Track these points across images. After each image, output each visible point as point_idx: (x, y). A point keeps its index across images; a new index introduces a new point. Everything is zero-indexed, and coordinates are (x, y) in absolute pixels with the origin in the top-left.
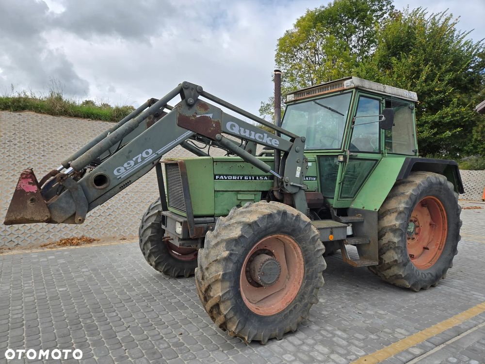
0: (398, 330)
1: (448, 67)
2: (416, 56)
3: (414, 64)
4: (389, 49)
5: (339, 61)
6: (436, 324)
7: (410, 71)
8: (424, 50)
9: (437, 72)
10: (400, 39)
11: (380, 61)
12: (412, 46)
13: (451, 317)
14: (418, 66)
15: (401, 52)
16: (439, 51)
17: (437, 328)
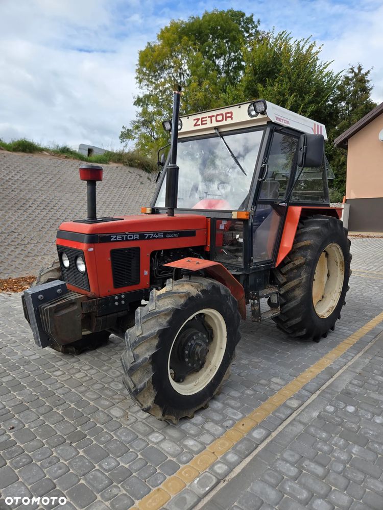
0: (274, 380)
1: (310, 98)
2: (282, 85)
3: (280, 93)
4: (256, 74)
5: (206, 84)
6: (309, 367)
7: (275, 100)
8: (289, 78)
9: (301, 103)
10: (266, 64)
11: (247, 88)
12: (277, 73)
13: (322, 357)
14: (284, 95)
15: (267, 79)
16: (303, 80)
17: (311, 372)
